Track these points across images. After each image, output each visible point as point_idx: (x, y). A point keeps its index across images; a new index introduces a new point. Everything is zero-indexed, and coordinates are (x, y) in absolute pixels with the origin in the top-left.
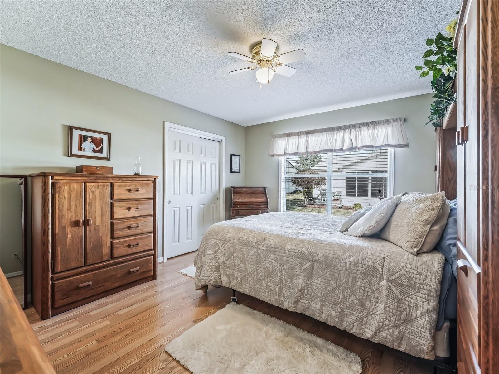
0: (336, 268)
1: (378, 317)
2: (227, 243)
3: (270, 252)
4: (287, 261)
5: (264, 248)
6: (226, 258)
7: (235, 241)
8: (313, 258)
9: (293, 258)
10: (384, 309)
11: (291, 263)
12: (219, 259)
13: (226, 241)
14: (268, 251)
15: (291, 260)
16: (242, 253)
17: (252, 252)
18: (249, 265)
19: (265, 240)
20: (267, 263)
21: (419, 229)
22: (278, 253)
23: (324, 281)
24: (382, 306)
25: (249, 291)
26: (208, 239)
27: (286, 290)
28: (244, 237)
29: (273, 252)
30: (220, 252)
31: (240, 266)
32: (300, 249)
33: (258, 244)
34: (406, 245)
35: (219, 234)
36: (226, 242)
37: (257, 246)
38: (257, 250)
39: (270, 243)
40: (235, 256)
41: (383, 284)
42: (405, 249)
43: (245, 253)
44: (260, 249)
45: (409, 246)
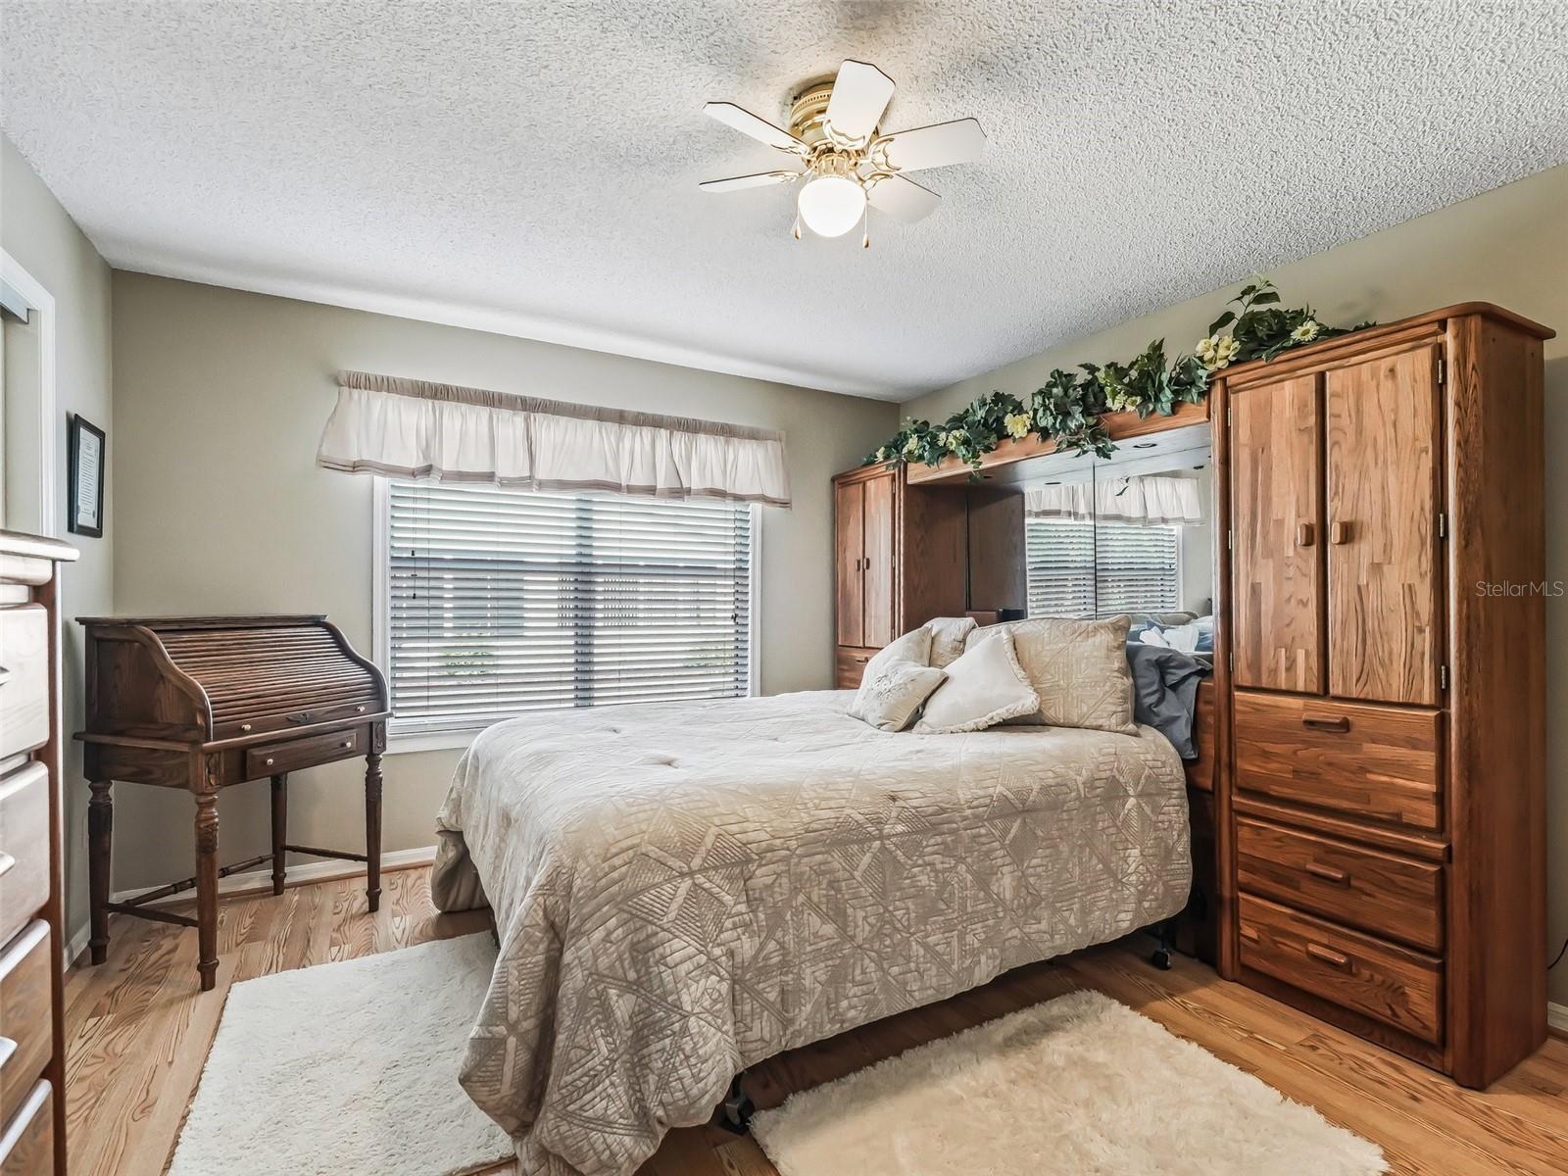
0: (1065, 808)
1: (1133, 878)
2: (760, 866)
3: (924, 831)
4: (975, 837)
5: (900, 828)
6: (763, 935)
7: (793, 844)
8: (1024, 804)
9: (986, 823)
10: (1142, 854)
11: (983, 840)
12: (731, 954)
13: (749, 861)
14: (917, 832)
15: (983, 831)
16: (825, 882)
17: (867, 859)
18: (861, 914)
19: (894, 799)
20: (920, 872)
21: (1120, 687)
22: (946, 825)
23: (1048, 851)
24: (1136, 852)
25: (866, 1011)
26: (637, 893)
27: (976, 929)
28: (823, 814)
29: (934, 829)
30: (728, 924)
31: (822, 936)
32: (991, 790)
33: (879, 822)
34: (1114, 721)
35: (699, 845)
36: (752, 867)
37: (881, 831)
38: (883, 844)
39: (915, 803)
40: (796, 908)
41: (1130, 807)
42: (1114, 728)
43: (841, 874)
44: (889, 837)
45: (1119, 721)
